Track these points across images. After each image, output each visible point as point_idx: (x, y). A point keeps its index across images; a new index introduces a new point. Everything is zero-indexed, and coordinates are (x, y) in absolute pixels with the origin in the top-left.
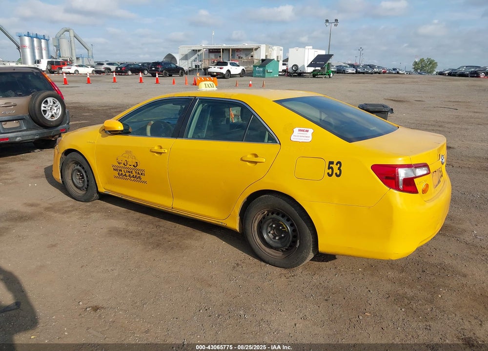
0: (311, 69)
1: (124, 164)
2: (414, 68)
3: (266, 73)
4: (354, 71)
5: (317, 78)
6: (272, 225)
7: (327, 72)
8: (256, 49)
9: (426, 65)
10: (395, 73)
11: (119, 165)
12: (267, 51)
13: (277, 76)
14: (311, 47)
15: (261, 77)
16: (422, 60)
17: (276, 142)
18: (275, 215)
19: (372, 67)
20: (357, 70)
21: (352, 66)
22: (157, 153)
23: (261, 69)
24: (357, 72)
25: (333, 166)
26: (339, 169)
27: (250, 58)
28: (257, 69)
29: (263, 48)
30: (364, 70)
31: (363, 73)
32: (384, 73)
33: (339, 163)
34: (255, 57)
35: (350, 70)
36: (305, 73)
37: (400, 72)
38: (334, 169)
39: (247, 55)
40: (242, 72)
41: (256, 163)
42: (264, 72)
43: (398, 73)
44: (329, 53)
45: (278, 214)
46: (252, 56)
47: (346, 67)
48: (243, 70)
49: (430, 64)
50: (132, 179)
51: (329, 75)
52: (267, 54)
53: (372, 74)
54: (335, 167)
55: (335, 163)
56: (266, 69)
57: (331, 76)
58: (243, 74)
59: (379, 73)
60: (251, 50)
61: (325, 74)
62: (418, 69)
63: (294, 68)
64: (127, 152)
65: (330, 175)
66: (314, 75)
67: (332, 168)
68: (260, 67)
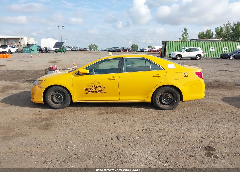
0: (54, 49)
1: (93, 87)
2: (89, 48)
3: (31, 51)
4: (70, 50)
5: (58, 53)
6: (165, 97)
7: (63, 50)
8: (22, 39)
9: (94, 47)
10: (86, 51)
11: (89, 87)
12: (28, 40)
13: (37, 52)
14: (51, 38)
15: (28, 53)
16: (92, 45)
17: (163, 70)
18: (166, 93)
19: (77, 48)
20: (71, 49)
21: (69, 47)
22: (112, 79)
23: (28, 49)
24: (72, 50)
25: (185, 74)
26: (187, 75)
27: (18, 43)
28: (25, 49)
29: (25, 38)
30: (74, 49)
31: (74, 51)
32: (82, 50)
33: (187, 73)
34: (22, 43)
35: (68, 49)
36: (51, 51)
37: (88, 50)
38: (186, 75)
39: (16, 42)
40: (17, 50)
41: (159, 77)
42: (30, 50)
43: (87, 50)
44: (62, 41)
45: (167, 93)
46: (20, 43)
47: (66, 48)
48: (17, 49)
49: (95, 46)
50: (97, 92)
51: (64, 51)
52: (28, 41)
53: (78, 51)
54: (186, 74)
55: (186, 73)
56: (31, 49)
57: (65, 52)
58: (17, 52)
59: (80, 51)
60: (19, 39)
61: (62, 51)
62: (91, 49)
63: (45, 49)
64: (94, 81)
65: (185, 77)
66: (56, 51)
67: (185, 75)
68: (27, 48)
